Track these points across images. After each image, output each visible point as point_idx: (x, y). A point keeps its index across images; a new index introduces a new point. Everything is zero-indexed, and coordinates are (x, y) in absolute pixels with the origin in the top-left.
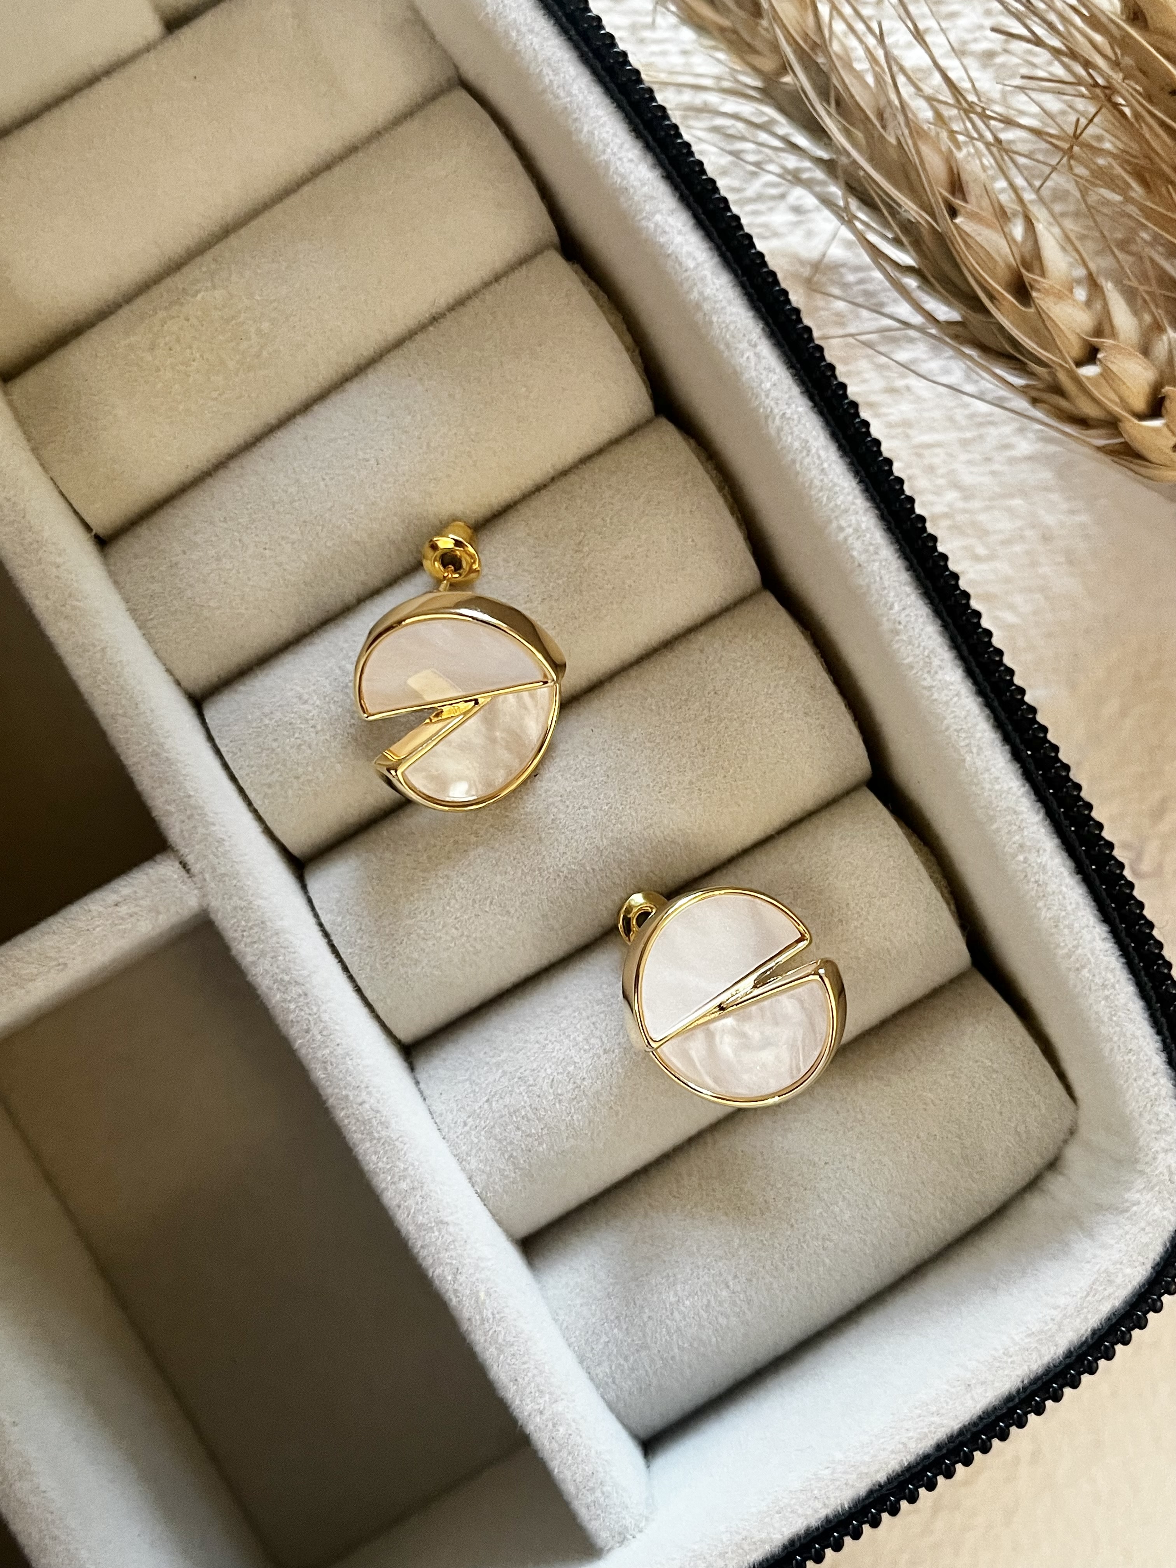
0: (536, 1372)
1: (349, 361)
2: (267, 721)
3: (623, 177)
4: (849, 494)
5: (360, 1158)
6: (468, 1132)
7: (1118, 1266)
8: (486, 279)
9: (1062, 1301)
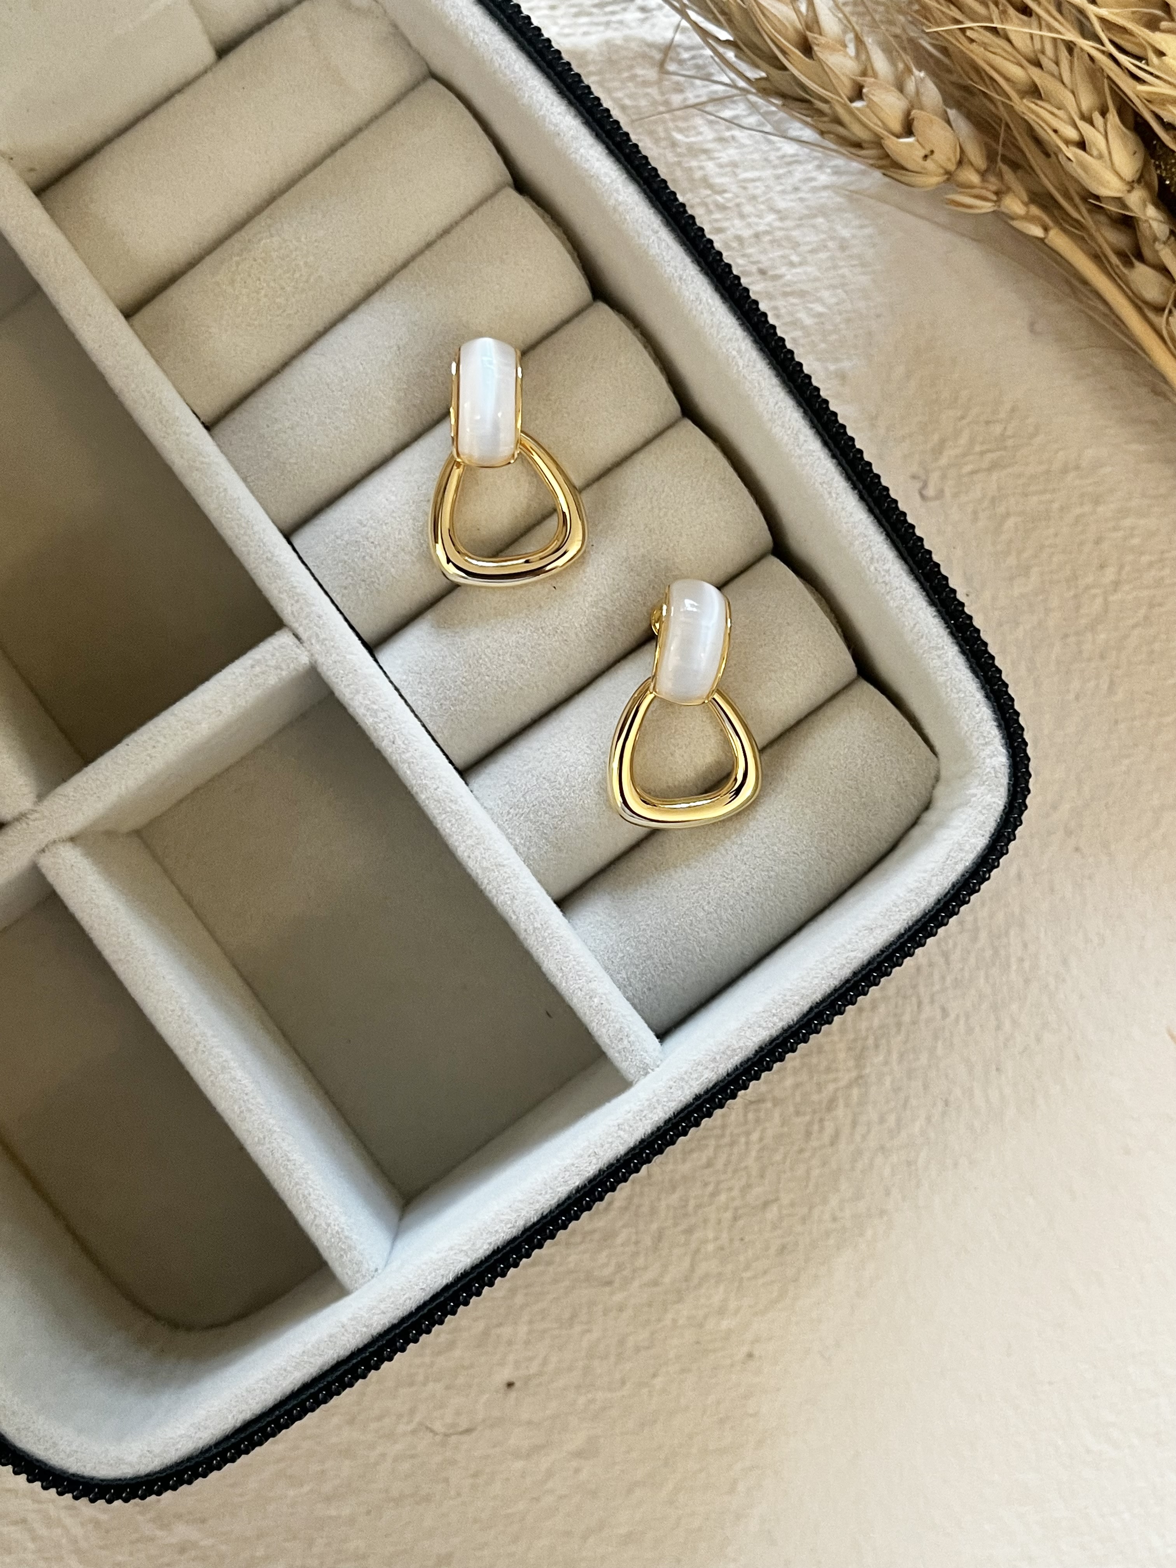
0: (574, 963)
1: (372, 281)
2: (339, 541)
3: (556, 125)
4: (731, 328)
5: (438, 826)
6: (511, 819)
7: (966, 838)
8: (462, 212)
9: (929, 866)
